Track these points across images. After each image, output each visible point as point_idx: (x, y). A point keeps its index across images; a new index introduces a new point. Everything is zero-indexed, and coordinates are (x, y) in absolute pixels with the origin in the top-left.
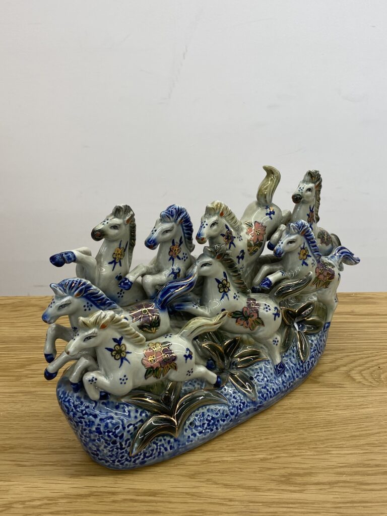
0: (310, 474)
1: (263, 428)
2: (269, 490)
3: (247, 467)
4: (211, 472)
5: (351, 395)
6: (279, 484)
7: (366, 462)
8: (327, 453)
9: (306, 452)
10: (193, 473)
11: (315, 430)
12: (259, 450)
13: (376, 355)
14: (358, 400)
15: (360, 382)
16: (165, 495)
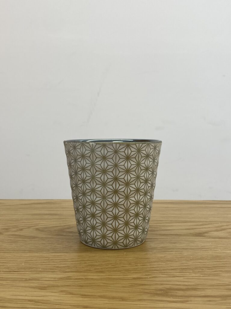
0: (195, 289)
1: (141, 259)
3: (115, 283)
4: (68, 286)
6: (153, 296)
10: (45, 286)
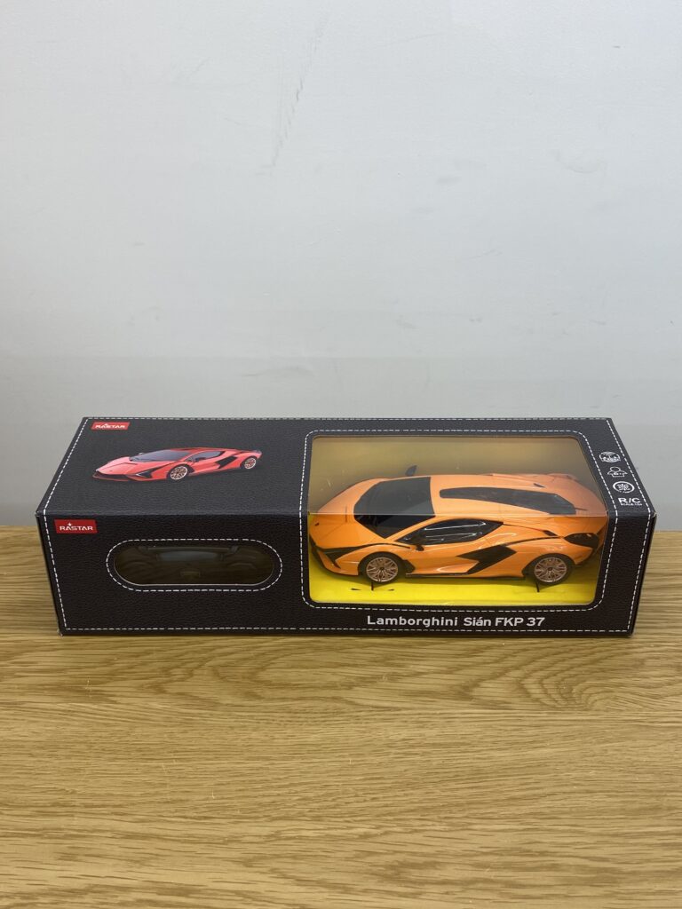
0: (434, 865)
1: (372, 779)
2: (366, 891)
4: (278, 856)
5: (519, 723)
6: (382, 882)
7: (527, 847)
8: (466, 827)
9: (433, 825)
10: (250, 856)
11: (453, 785)
12: (359, 818)
13: (571, 650)
14: (530, 732)
15: (537, 700)
16: (203, 894)
